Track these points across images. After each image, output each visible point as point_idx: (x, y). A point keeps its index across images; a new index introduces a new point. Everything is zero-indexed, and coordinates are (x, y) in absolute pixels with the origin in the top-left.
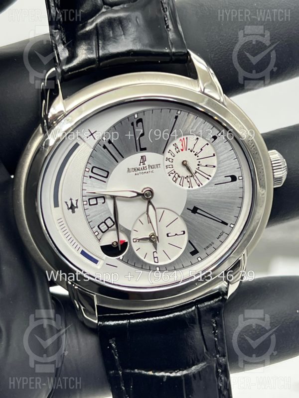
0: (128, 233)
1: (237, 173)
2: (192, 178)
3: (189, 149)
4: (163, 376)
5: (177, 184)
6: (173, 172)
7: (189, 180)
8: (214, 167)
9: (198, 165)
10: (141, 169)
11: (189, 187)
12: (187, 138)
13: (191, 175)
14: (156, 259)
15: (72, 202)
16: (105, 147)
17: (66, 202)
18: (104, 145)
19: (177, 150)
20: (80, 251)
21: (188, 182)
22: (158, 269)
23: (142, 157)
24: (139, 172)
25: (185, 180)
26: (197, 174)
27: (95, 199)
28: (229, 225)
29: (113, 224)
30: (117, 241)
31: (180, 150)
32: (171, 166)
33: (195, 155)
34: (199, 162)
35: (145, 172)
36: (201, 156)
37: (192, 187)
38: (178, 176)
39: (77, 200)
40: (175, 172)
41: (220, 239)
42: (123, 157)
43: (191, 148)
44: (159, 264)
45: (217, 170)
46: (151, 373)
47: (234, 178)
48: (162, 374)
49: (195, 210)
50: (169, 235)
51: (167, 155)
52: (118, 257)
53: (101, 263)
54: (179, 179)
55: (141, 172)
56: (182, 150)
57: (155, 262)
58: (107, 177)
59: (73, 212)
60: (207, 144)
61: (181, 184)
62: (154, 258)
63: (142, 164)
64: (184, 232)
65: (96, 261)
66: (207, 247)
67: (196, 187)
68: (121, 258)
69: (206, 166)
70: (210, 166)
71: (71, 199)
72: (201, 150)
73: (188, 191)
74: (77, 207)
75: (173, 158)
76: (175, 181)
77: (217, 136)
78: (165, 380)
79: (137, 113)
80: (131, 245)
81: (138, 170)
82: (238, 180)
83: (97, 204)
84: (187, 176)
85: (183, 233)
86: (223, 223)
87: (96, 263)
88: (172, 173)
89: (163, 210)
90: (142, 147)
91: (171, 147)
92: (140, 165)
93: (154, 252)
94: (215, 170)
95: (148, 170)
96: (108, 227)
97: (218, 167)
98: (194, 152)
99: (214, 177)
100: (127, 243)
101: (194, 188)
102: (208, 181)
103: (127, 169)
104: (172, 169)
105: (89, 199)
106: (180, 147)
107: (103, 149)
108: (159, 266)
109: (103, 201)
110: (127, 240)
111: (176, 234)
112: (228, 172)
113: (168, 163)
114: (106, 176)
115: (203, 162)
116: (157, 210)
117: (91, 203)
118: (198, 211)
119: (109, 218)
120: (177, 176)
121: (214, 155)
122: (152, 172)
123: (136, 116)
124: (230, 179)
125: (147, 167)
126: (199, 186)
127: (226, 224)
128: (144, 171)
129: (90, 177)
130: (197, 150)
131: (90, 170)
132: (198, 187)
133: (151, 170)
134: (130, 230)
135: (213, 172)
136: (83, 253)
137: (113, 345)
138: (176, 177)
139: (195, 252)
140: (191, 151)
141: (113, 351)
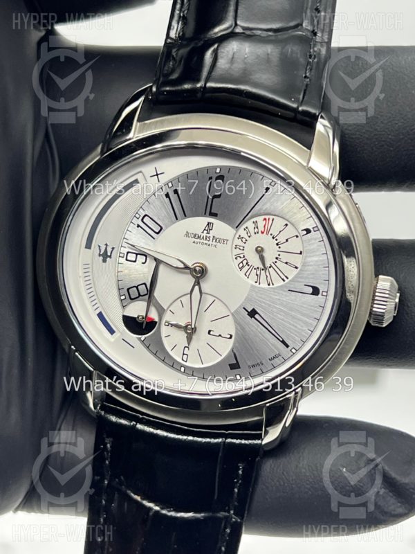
0: (161, 311)
1: (322, 286)
2: (263, 272)
3: (271, 235)
4: (150, 509)
5: (242, 274)
6: (242, 256)
7: (258, 273)
8: (296, 268)
9: (277, 258)
10: (203, 237)
11: (256, 282)
12: (273, 220)
13: (262, 268)
14: (185, 357)
15: (106, 248)
16: (167, 195)
17: (99, 246)
18: (168, 193)
19: (256, 230)
20: (98, 312)
21: (257, 275)
22: (183, 369)
23: (208, 223)
24: (198, 240)
25: (254, 271)
26: (271, 269)
27: (135, 255)
28: (290, 348)
29: (146, 293)
30: (144, 315)
31: (260, 232)
32: (242, 248)
33: (277, 244)
34: (279, 255)
35: (206, 244)
36: (283, 247)
37: (259, 284)
38: (247, 263)
39: (113, 248)
40: (244, 256)
41: (272, 362)
42: (185, 216)
43: (275, 234)
44: (187, 364)
45: (298, 274)
46: (138, 498)
47: (316, 291)
48: (151, 505)
49: (253, 313)
50: (211, 333)
51: (242, 232)
52: (140, 336)
53: (117, 335)
54: (247, 267)
55: (202, 241)
56: (262, 233)
57: (183, 360)
58: (158, 233)
59: (104, 261)
60: (297, 236)
61: (247, 274)
62: (184, 354)
63: (205, 232)
64: (231, 337)
65: (112, 331)
66: (253, 366)
67: (264, 285)
68: (142, 339)
69: (286, 263)
70: (291, 265)
71: (106, 245)
72: (287, 240)
73: (252, 286)
74: (110, 257)
75: (247, 238)
76: (241, 269)
77: (312, 229)
78: (151, 514)
79: (221, 168)
80: (159, 327)
81: (199, 237)
82: (320, 296)
83: (135, 261)
84: (258, 268)
85: (229, 336)
86: (283, 342)
87: (112, 334)
88: (240, 257)
89: (215, 298)
90: (212, 211)
91: (249, 224)
92: (203, 232)
93: (185, 347)
94: (296, 271)
95: (210, 242)
96: (140, 295)
97: (301, 270)
98: (276, 240)
99: (290, 281)
100: (156, 322)
101: (262, 285)
102: (282, 283)
103: (185, 233)
104: (243, 252)
105: (128, 253)
106: (261, 228)
107: (164, 197)
108: (185, 367)
109: (144, 261)
110: (157, 319)
111: (220, 335)
112: (311, 280)
113: (239, 242)
114: (157, 231)
115: (284, 257)
116: (203, 295)
117: (129, 258)
118: (257, 316)
119: (145, 284)
120: (245, 262)
121: (301, 253)
122: (215, 246)
123: (218, 171)
124: (310, 290)
125: (211, 239)
126: (269, 285)
127: (287, 346)
128: (205, 242)
129: (138, 226)
130: (281, 238)
131: (141, 218)
132: (267, 286)
133: (214, 243)
134: (165, 308)
135: (292, 273)
136: (100, 316)
137: (108, 446)
138: (244, 264)
139: (235, 366)
140: (273, 238)
141: (105, 453)
